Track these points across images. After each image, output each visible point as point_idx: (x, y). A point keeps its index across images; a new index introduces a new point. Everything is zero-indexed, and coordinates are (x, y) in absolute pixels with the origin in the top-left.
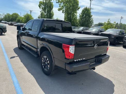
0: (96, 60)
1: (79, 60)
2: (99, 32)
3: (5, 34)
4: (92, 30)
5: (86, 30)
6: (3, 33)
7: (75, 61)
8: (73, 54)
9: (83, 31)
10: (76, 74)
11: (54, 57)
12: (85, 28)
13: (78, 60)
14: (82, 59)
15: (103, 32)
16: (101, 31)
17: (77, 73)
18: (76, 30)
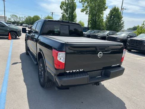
0: (103, 72)
1: (74, 71)
2: (128, 37)
3: (20, 37)
4: (120, 34)
5: (113, 35)
6: (17, 37)
7: (68, 72)
8: (64, 62)
9: (108, 35)
10: (68, 88)
11: (46, 66)
12: (111, 32)
13: (71, 71)
14: (78, 70)
15: (134, 37)
16: (131, 37)
17: (70, 88)
18: (101, 34)
